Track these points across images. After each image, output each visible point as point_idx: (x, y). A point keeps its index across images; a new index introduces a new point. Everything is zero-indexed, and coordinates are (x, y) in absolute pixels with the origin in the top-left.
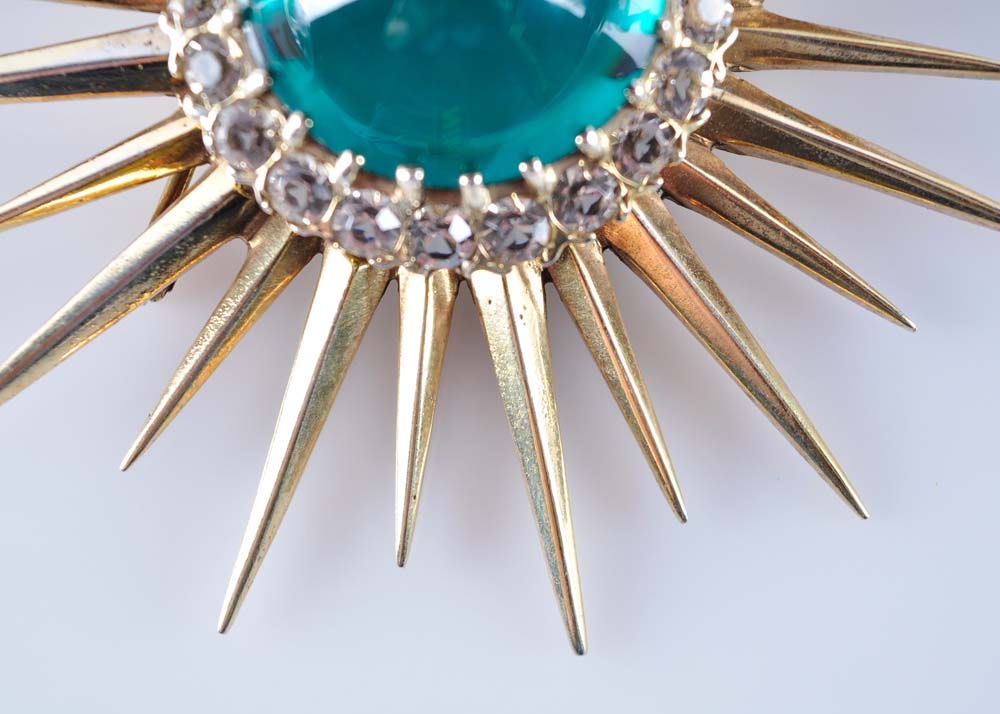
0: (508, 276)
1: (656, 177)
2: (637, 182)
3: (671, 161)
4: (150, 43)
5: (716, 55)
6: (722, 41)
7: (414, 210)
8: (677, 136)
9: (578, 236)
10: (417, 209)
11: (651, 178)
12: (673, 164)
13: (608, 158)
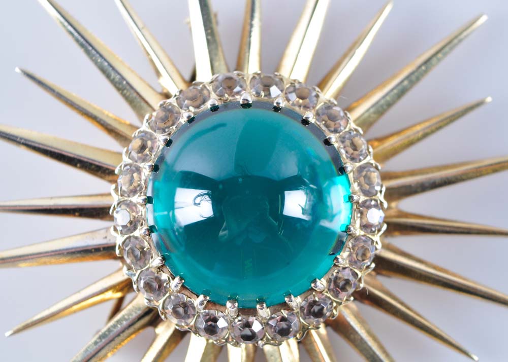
0: (280, 347)
1: (350, 297)
2: (340, 299)
3: (357, 288)
4: (106, 237)
5: (377, 238)
6: (379, 230)
7: (234, 319)
8: (359, 277)
9: (313, 326)
10: (236, 318)
11: (347, 297)
12: (358, 290)
13: (326, 290)
